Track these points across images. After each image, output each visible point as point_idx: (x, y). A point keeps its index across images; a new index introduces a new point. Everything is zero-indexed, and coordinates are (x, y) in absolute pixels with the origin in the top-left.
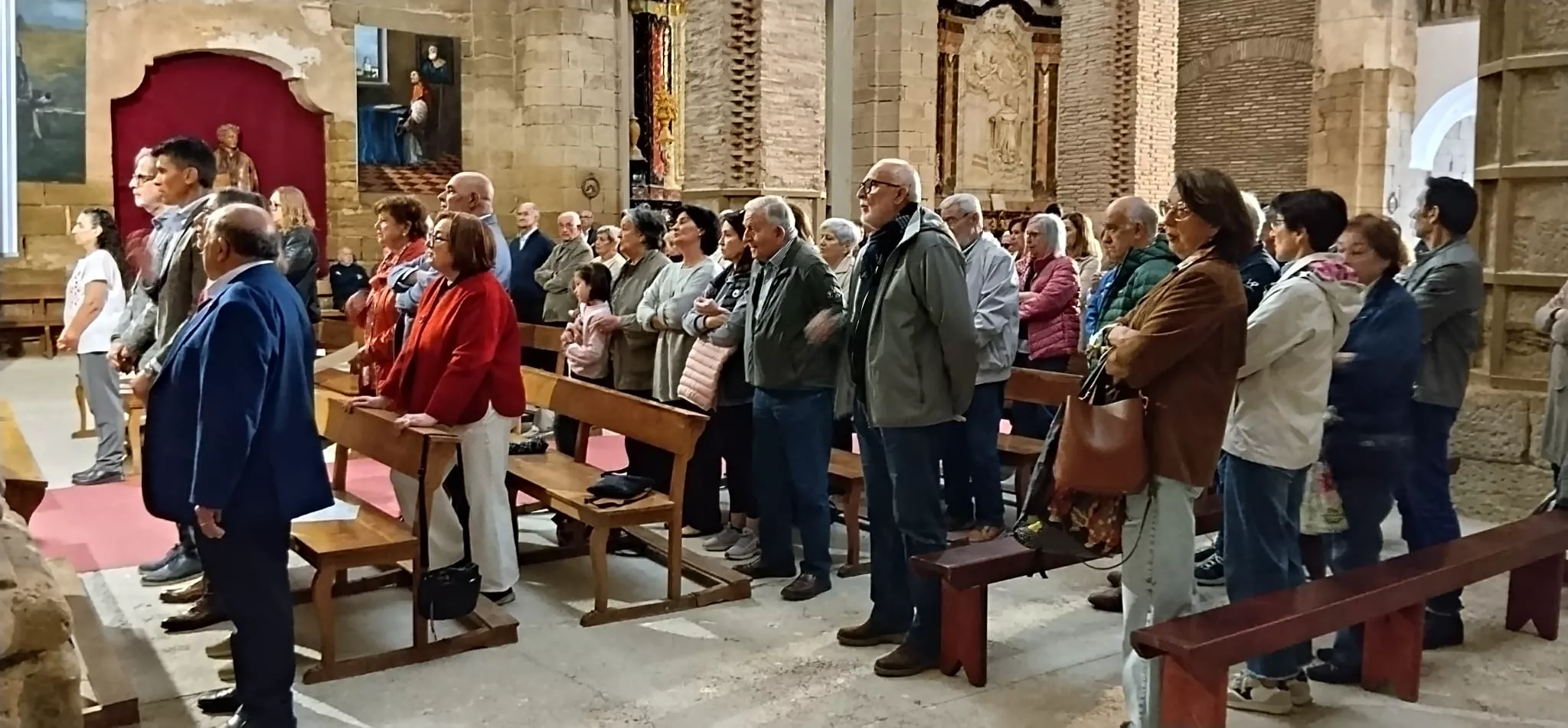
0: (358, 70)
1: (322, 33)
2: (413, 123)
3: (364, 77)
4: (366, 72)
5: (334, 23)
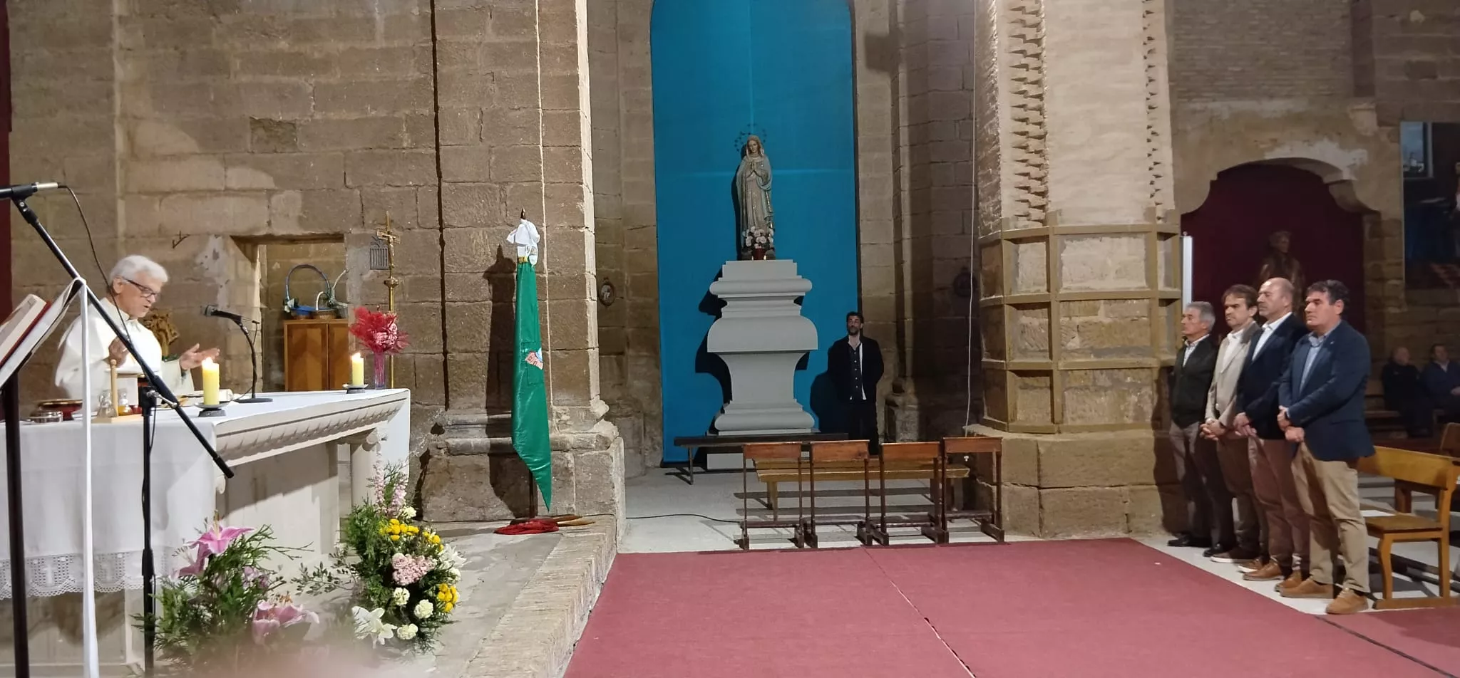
0: (1405, 166)
1: (1369, 134)
3: (1410, 173)
4: (1412, 168)
5: (1381, 123)
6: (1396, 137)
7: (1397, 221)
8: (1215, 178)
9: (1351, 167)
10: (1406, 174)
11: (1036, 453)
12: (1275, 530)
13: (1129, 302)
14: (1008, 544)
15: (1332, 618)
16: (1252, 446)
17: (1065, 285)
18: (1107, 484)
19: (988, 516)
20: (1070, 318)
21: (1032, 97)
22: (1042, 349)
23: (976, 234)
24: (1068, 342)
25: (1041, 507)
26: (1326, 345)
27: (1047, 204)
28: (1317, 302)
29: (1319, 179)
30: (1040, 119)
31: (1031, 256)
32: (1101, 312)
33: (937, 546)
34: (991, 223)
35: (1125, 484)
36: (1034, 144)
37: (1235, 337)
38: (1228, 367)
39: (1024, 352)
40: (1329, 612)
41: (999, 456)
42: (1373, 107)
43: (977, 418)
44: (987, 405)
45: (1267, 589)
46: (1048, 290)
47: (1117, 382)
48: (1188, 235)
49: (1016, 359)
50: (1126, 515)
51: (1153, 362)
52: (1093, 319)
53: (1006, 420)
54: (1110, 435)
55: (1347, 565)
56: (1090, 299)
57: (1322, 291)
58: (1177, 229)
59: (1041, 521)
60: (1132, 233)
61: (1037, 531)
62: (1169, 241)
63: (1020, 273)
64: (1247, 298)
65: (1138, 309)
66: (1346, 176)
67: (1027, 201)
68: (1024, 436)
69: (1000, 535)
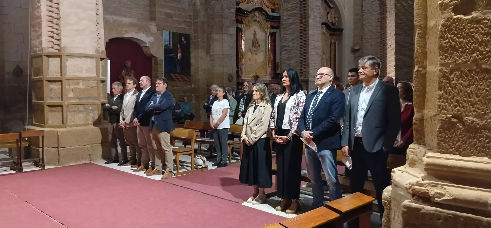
0: (164, 44)
2: (178, 60)
3: (166, 46)
4: (166, 45)
6: (162, 35)
7: (162, 60)
8: (108, 41)
9: (149, 42)
10: (164, 46)
11: (57, 135)
13: (91, 81)
14: (47, 169)
17: (68, 74)
18: (83, 145)
19: (37, 160)
20: (70, 86)
21: (54, 3)
22: (58, 97)
23: (30, 53)
24: (68, 94)
25: (59, 155)
27: (61, 44)
28: (159, 83)
29: (139, 45)
30: (58, 12)
31: (54, 63)
32: (81, 84)
33: (19, 173)
34: (37, 49)
35: (89, 144)
36: (55, 21)
37: (129, 94)
38: (127, 104)
39: (51, 98)
40: (162, 179)
41: (43, 137)
42: (156, 24)
43: (31, 124)
44: (34, 118)
45: (142, 173)
46: (61, 75)
47: (86, 109)
48: (109, 59)
49: (48, 101)
50: (90, 155)
51: (99, 102)
52: (78, 86)
53: (44, 124)
54: (83, 128)
55: (167, 164)
56: (76, 80)
57: (161, 80)
58: (105, 57)
59: (59, 160)
60: (91, 57)
61: (57, 164)
62: (103, 61)
63: (50, 68)
65: (93, 84)
66: (148, 45)
67: (53, 42)
68: (52, 129)
69: (43, 167)
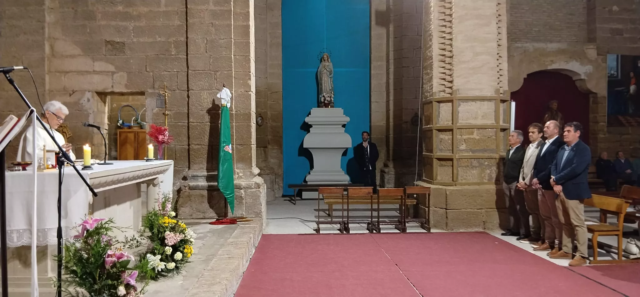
0: (608, 73)
1: (593, 59)
2: (631, 95)
3: (611, 77)
4: (611, 74)
5: (598, 54)
6: (605, 61)
7: (605, 97)
8: (526, 77)
9: (585, 73)
10: (609, 77)
11: (445, 194)
12: (548, 230)
13: (487, 129)
14: (432, 233)
15: (571, 268)
16: (540, 193)
17: (460, 121)
18: (476, 208)
19: (423, 221)
20: (462, 136)
21: (447, 39)
22: (449, 149)
23: (422, 99)
24: (460, 146)
25: (447, 217)
26: (572, 150)
27: (453, 86)
28: (569, 131)
29: (571, 78)
30: (451, 49)
31: (445, 110)
32: (475, 134)
33: (402, 234)
34: (428, 94)
35: (483, 208)
36: (448, 60)
37: (532, 146)
38: (529, 158)
39: (441, 150)
40: (570, 265)
41: (429, 195)
42: (595, 47)
43: (420, 179)
44: (425, 172)
45: (543, 254)
46: (452, 124)
47: (481, 165)
48: (513, 101)
49: (438, 153)
50: (484, 222)
51: (497, 156)
52: (472, 137)
53: (433, 180)
54: (477, 187)
55: (578, 245)
56: (471, 128)
57: (571, 127)
58: (508, 98)
59: (447, 224)
60: (489, 99)
61: (445, 228)
62: (505, 103)
63: (440, 116)
64: (538, 129)
65: (491, 132)
66: (583, 77)
67: (444, 85)
68: (440, 187)
69: (429, 229)
